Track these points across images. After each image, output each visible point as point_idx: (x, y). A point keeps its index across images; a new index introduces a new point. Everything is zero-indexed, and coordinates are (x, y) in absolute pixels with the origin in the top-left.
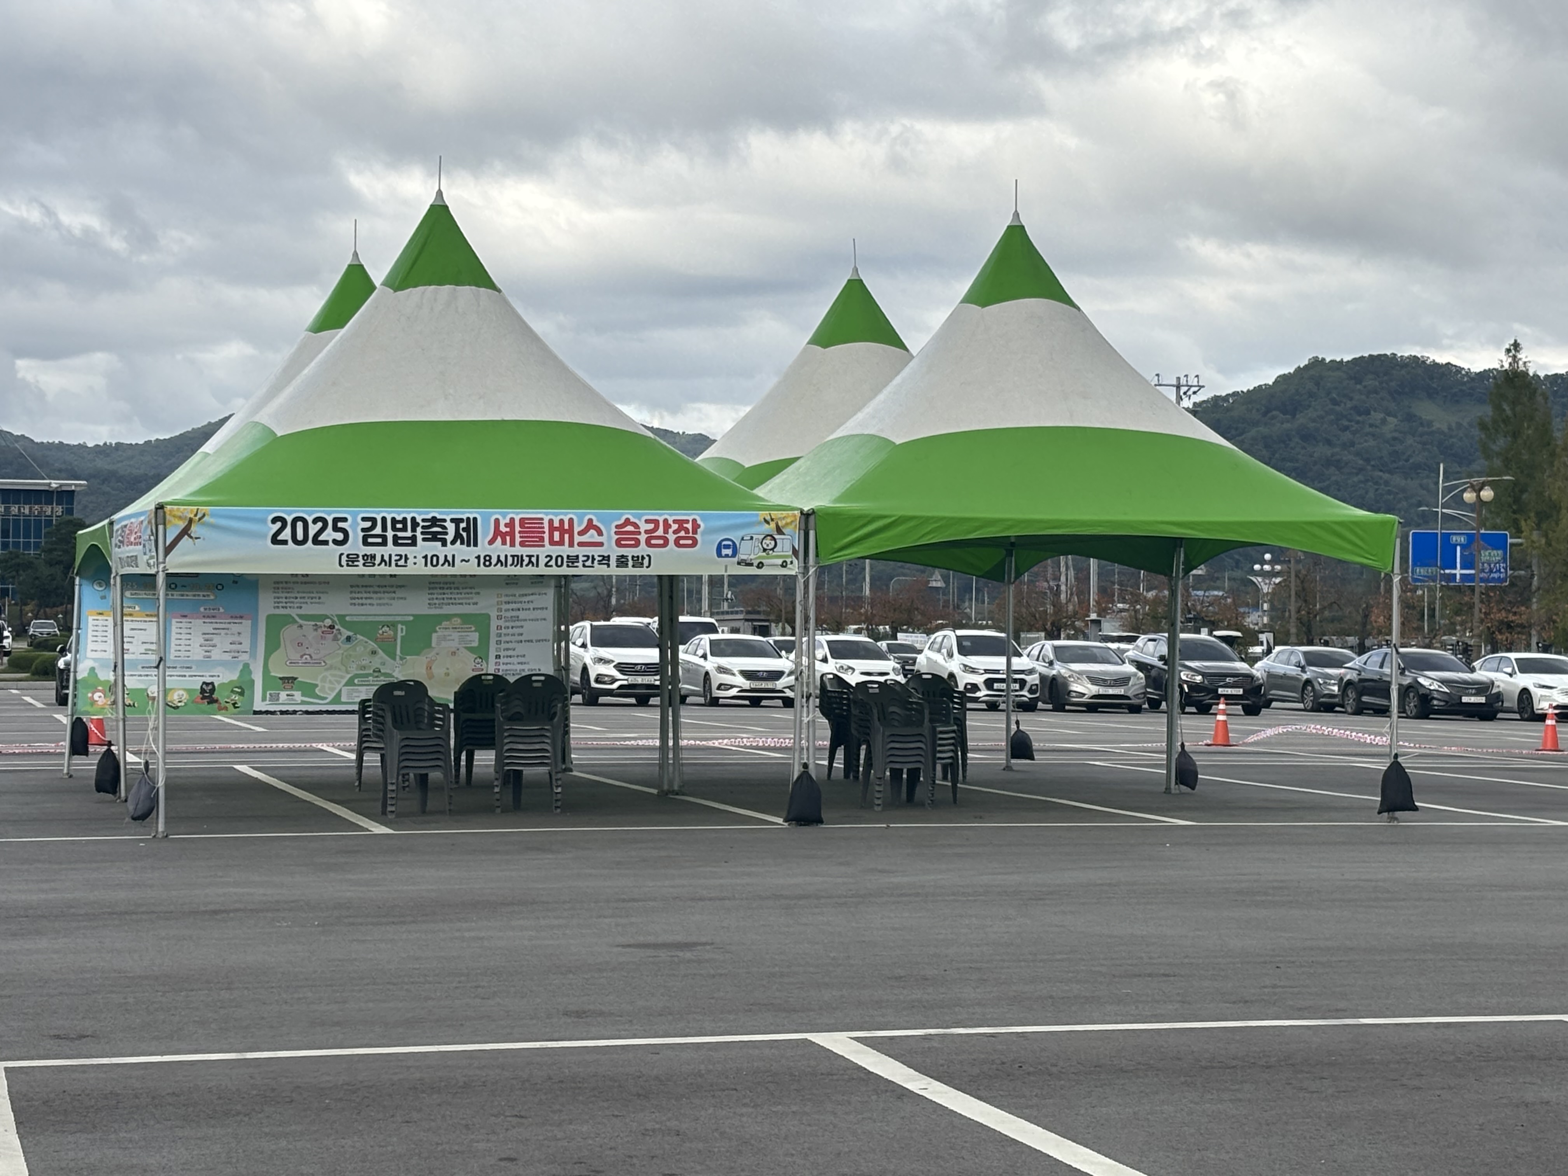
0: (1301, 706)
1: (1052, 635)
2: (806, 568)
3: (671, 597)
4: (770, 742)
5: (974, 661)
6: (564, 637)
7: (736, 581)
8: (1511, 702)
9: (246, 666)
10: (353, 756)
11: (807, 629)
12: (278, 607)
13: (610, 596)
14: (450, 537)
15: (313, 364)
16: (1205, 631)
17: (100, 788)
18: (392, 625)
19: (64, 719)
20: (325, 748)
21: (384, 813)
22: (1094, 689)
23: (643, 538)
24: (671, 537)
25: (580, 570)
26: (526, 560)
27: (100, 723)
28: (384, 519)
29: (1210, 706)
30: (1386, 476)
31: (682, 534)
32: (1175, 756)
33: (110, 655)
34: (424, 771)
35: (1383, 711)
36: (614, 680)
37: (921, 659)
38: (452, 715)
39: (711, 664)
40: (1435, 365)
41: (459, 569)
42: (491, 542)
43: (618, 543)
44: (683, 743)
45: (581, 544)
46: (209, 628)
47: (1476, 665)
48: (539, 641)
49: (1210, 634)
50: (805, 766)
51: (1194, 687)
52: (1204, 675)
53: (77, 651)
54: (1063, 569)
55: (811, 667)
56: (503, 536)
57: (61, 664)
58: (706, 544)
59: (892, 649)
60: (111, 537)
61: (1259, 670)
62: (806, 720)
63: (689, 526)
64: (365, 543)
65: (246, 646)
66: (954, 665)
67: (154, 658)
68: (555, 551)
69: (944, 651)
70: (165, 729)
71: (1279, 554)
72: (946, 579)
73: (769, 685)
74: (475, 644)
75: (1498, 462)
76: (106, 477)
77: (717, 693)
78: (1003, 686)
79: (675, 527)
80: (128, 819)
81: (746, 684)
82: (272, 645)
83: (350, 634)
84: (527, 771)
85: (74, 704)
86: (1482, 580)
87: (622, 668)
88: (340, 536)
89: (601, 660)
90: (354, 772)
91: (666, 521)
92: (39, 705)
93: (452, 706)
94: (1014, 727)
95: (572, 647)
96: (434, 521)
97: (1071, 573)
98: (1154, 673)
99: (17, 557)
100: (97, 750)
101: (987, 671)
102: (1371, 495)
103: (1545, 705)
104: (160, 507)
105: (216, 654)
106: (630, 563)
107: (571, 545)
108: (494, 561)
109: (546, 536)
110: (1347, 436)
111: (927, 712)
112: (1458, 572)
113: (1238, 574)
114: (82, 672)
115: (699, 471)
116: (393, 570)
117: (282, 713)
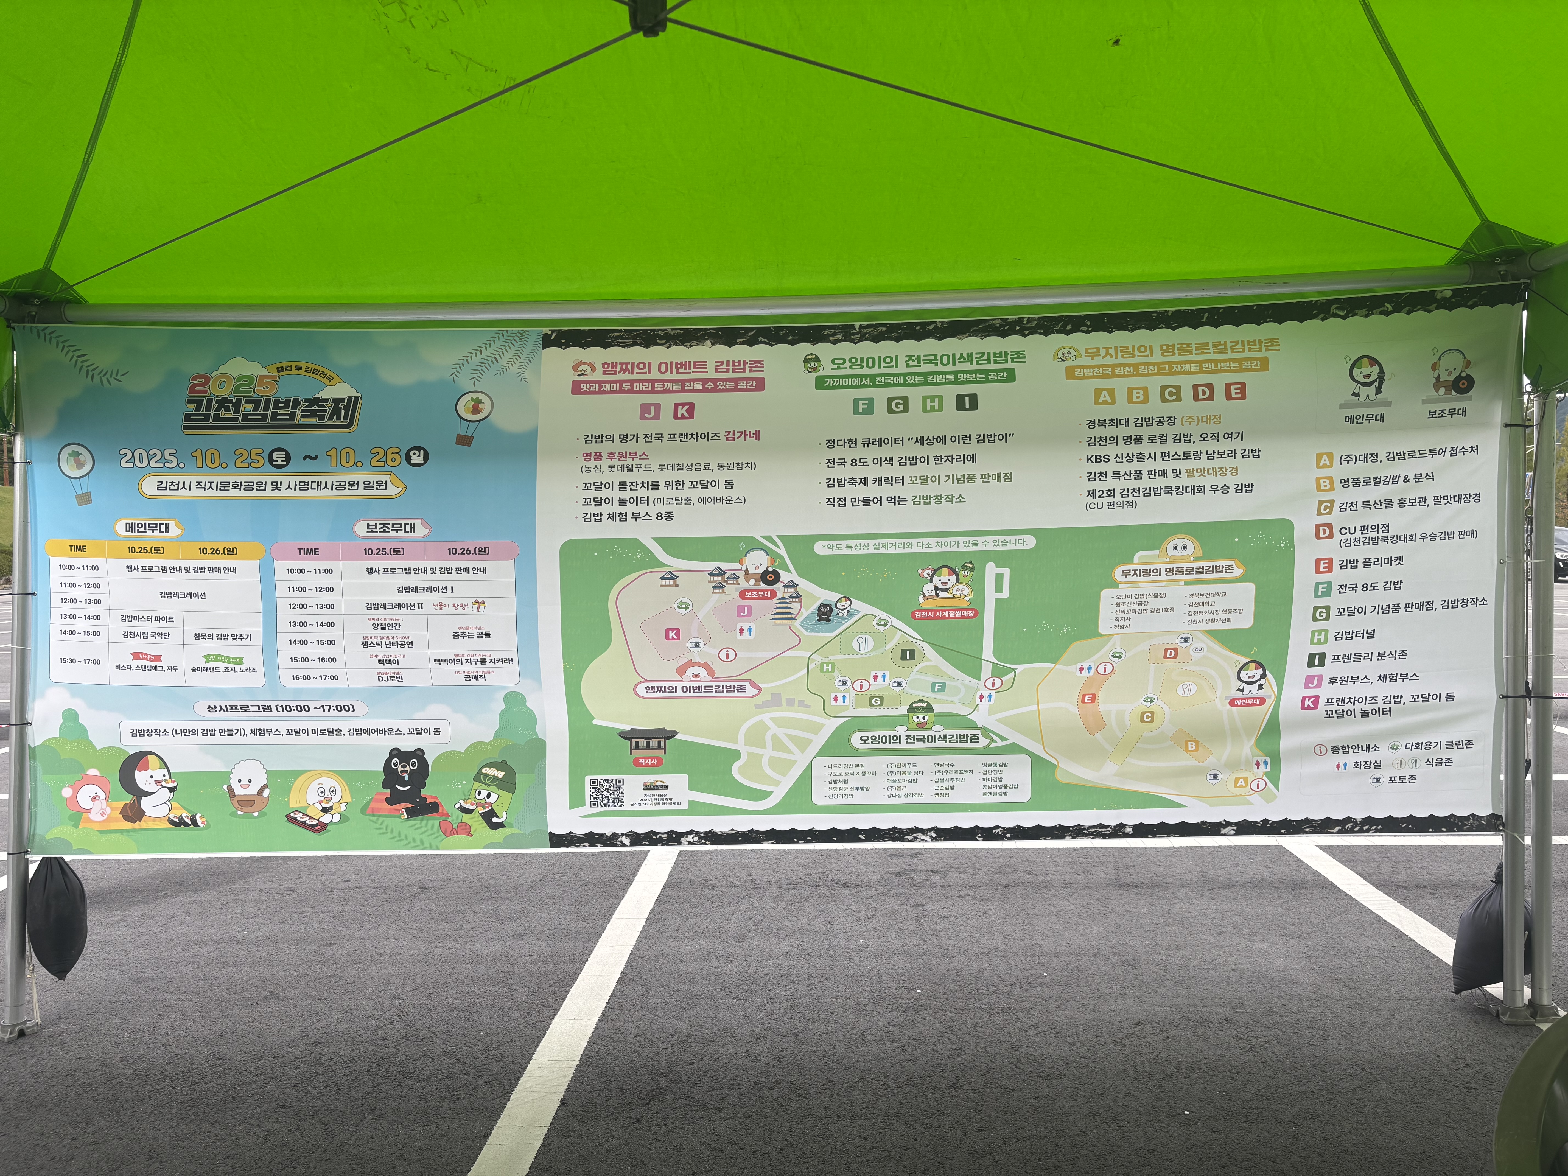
9: (516, 701)
12: (598, 518)
18: (968, 567)
48: (1454, 604)
83: (831, 597)
105: (415, 669)
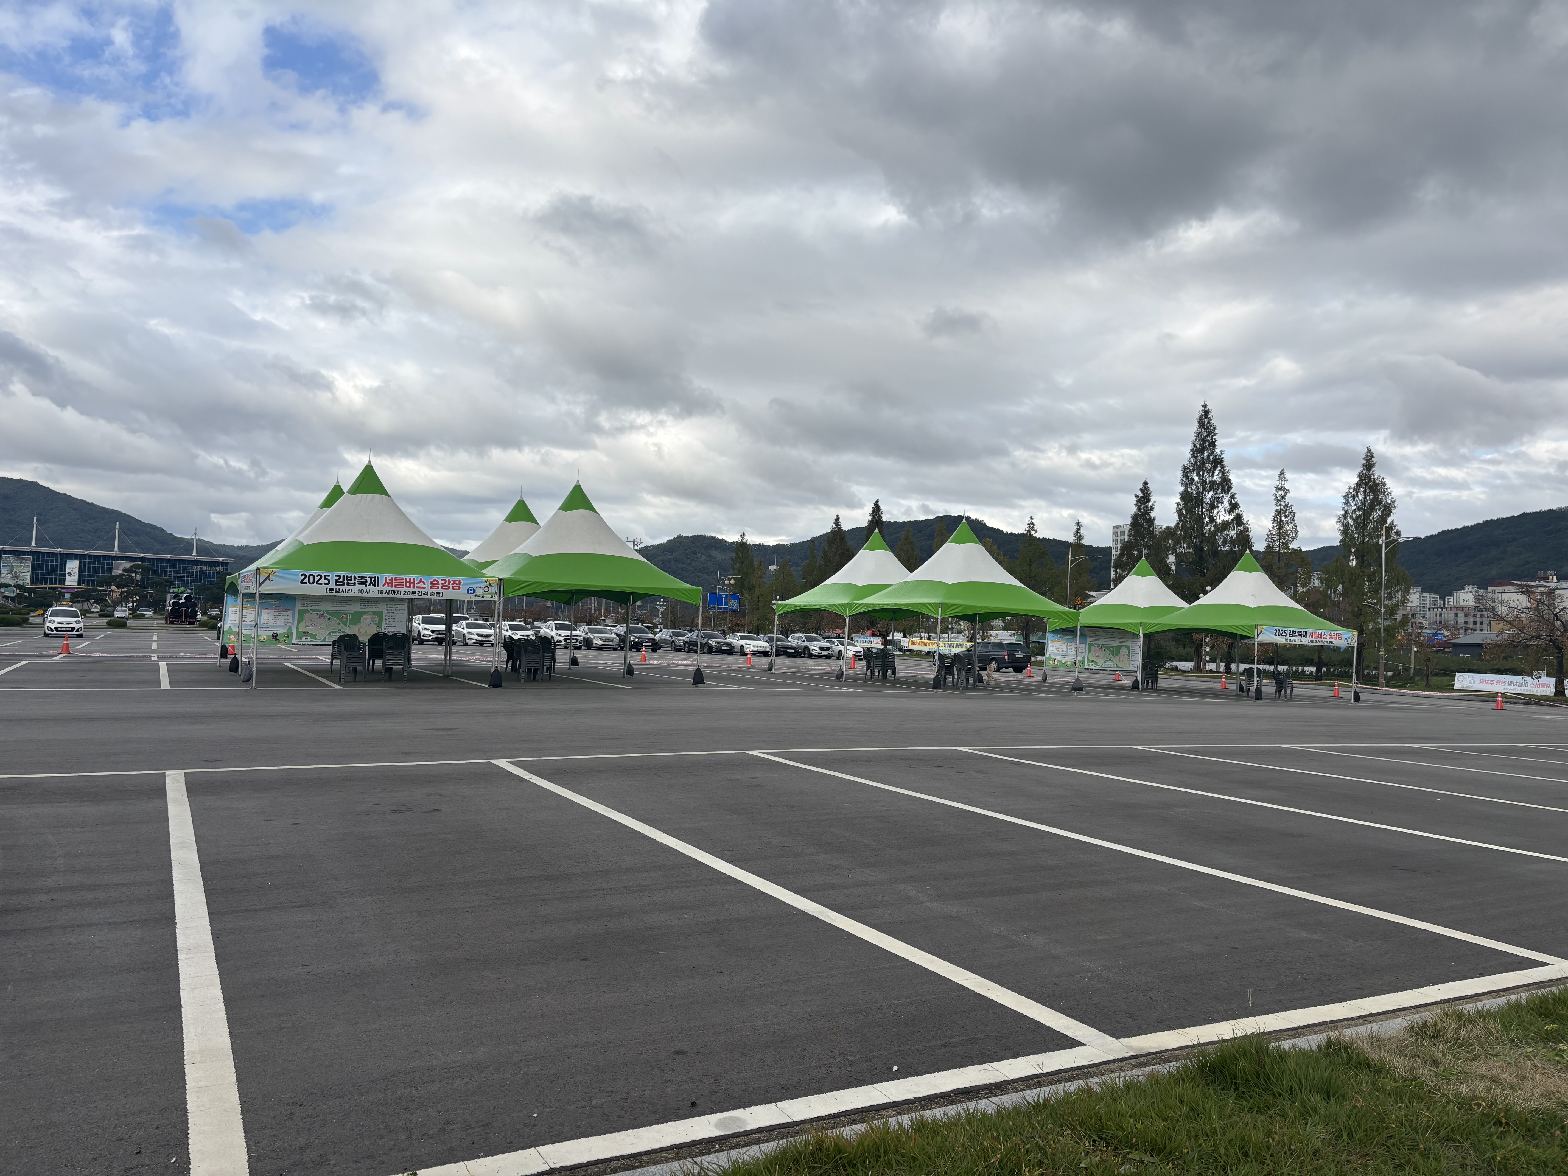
0: (670, 649)
1: (588, 624)
2: (500, 598)
3: (450, 607)
4: (484, 659)
5: (560, 632)
6: (410, 620)
7: (477, 602)
8: (737, 649)
9: (290, 627)
10: (329, 661)
11: (499, 620)
12: (303, 606)
13: (430, 606)
14: (368, 584)
15: (319, 520)
16: (640, 624)
17: (231, 670)
18: (346, 614)
19: (219, 645)
20: (319, 657)
21: (340, 681)
22: (602, 643)
23: (440, 586)
24: (451, 586)
25: (416, 596)
26: (397, 592)
27: (233, 647)
28: (344, 576)
29: (640, 649)
30: (702, 575)
31: (455, 585)
32: (627, 665)
33: (237, 622)
34: (355, 667)
35: (696, 651)
36: (430, 636)
37: (542, 631)
38: (367, 647)
39: (466, 631)
40: (718, 539)
41: (371, 595)
42: (384, 586)
43: (431, 588)
44: (453, 658)
45: (417, 587)
46: (277, 613)
47: (727, 637)
48: (402, 621)
49: (642, 625)
50: (497, 667)
51: (635, 642)
52: (639, 638)
53: (224, 620)
54: (593, 602)
55: (500, 632)
56: (388, 583)
57: (219, 625)
58: (463, 589)
59: (532, 627)
60: (239, 579)
61: (657, 637)
62: (497, 651)
63: (458, 582)
64: (336, 584)
65: (290, 620)
66: (553, 633)
67: (254, 623)
68: (408, 589)
69: (550, 628)
70: (257, 650)
71: (666, 599)
72: (552, 604)
73: (487, 639)
74: (377, 622)
75: (737, 571)
76: (242, 558)
77: (467, 641)
78: (569, 641)
79: (452, 582)
80: (241, 682)
81: (478, 638)
82: (300, 620)
83: (330, 617)
84: (394, 667)
85: (223, 640)
86: (730, 609)
87: (433, 631)
88: (327, 582)
89: (425, 629)
90: (329, 666)
91: (449, 580)
92: (210, 640)
93: (367, 644)
94: (572, 655)
95: (414, 624)
96: (362, 577)
97: (596, 603)
98: (622, 637)
99: (205, 585)
100: (230, 656)
101: (565, 636)
102: (696, 580)
103: (748, 650)
104: (258, 569)
105: (278, 623)
106: (435, 595)
107: (414, 587)
108: (384, 592)
109: (404, 584)
110: (689, 561)
111: (541, 649)
112: (723, 607)
113: (652, 605)
114: (226, 628)
115: (462, 563)
116: (347, 594)
117: (303, 645)
